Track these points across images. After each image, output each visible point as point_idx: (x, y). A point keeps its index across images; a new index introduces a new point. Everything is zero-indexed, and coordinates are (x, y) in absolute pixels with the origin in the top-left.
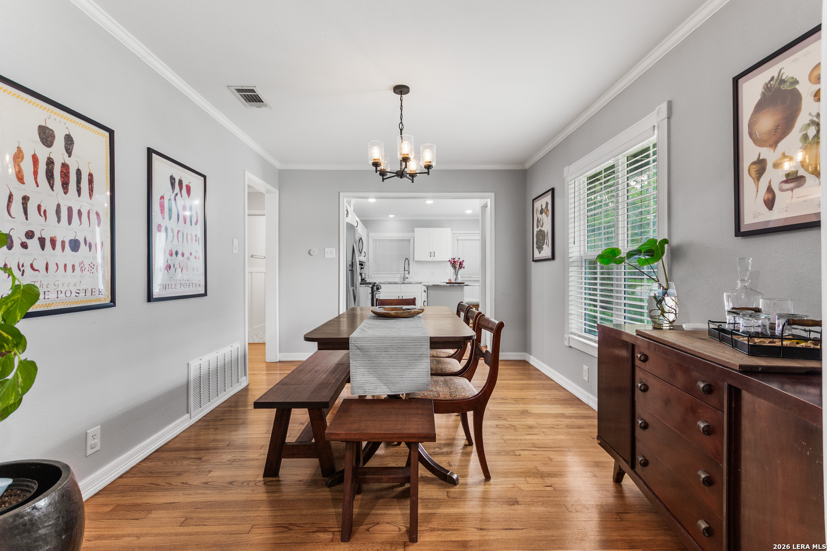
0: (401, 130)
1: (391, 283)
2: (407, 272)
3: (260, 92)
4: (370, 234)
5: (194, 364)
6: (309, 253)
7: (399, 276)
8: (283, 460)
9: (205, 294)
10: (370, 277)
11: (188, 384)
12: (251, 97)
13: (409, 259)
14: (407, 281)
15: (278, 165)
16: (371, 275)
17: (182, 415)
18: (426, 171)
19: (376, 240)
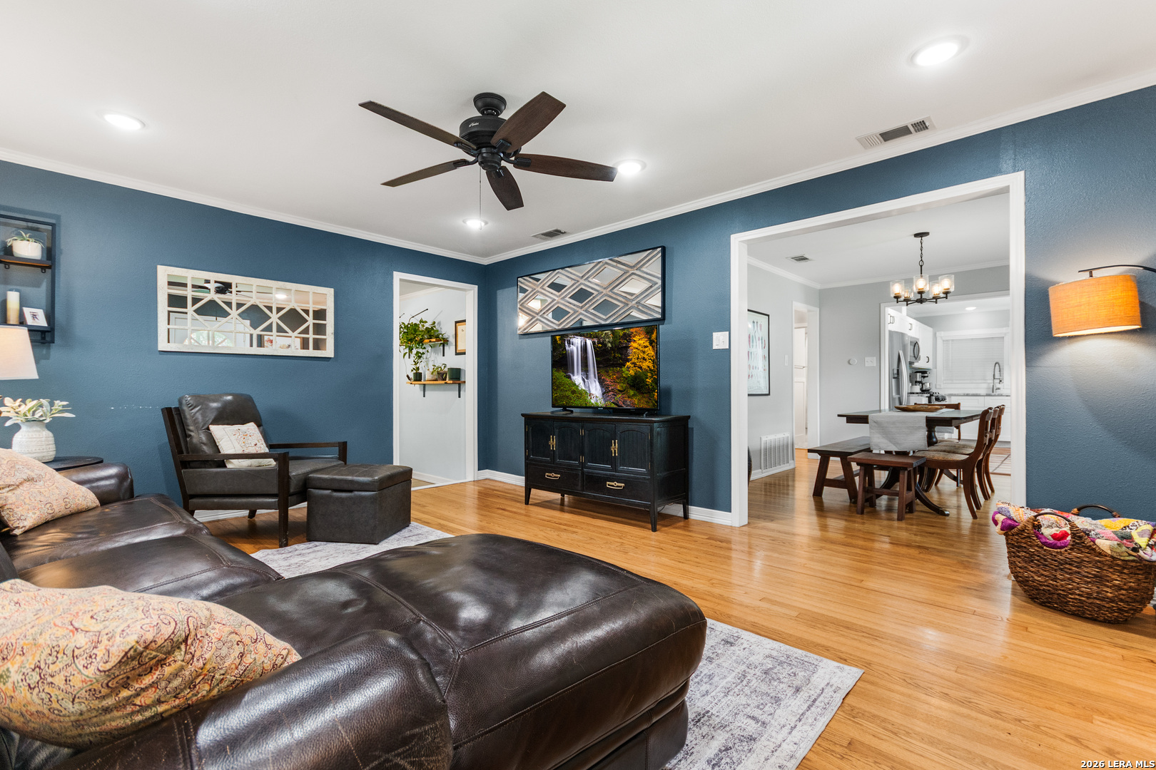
0: (921, 266)
1: (968, 395)
2: (998, 381)
3: (806, 256)
4: (938, 333)
5: (764, 439)
6: (849, 363)
7: (985, 386)
8: (825, 487)
9: (769, 394)
10: (938, 387)
11: (761, 450)
12: (802, 259)
13: (1000, 363)
14: (998, 392)
15: (818, 287)
16: (940, 385)
17: (758, 469)
18: (945, 296)
19: (947, 340)
